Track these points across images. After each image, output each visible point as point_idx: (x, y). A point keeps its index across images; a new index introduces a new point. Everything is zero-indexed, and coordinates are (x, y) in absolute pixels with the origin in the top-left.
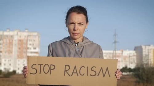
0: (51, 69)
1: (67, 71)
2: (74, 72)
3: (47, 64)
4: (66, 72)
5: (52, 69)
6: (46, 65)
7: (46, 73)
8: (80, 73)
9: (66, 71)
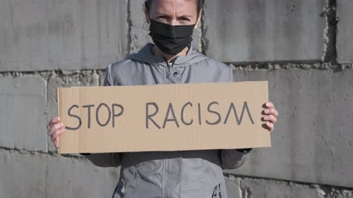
0: (114, 116)
1: (152, 118)
2: (169, 118)
3: (104, 104)
4: (149, 120)
5: (116, 113)
6: (103, 106)
7: (104, 125)
8: (182, 119)
9: (148, 117)
